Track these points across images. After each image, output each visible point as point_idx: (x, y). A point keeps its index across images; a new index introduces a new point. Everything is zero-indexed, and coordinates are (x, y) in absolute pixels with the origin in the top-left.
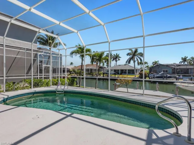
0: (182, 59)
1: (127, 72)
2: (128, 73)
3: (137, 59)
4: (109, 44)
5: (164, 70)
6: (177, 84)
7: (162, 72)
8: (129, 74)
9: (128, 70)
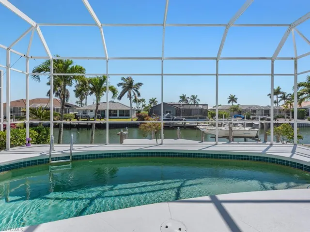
0: (181, 97)
1: (118, 114)
2: (120, 115)
3: (134, 94)
4: (107, 62)
5: (167, 110)
6: (200, 127)
7: (168, 113)
8: (120, 117)
9: (120, 110)
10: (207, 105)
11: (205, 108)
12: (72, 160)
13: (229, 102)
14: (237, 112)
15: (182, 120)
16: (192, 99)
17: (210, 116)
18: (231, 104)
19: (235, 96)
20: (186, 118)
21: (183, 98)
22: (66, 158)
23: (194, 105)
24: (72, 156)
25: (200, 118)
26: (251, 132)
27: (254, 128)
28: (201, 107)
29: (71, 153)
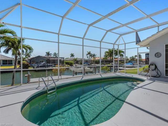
1: (2, 63)
5: (41, 60)
7: (44, 62)
9: (3, 60)
12: (57, 89)
13: (71, 57)
14: (77, 62)
16: (54, 55)
17: (65, 63)
19: (73, 54)
21: (48, 54)
23: (56, 57)
26: (91, 70)
27: (91, 68)
28: (60, 59)
29: (56, 86)
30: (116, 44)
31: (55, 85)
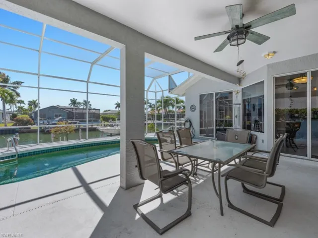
5: (57, 114)
6: (100, 128)
10: (99, 110)
11: (97, 112)
12: (18, 157)
15: (76, 123)
16: (84, 104)
17: (101, 119)
18: (117, 109)
20: (80, 121)
21: (74, 102)
22: (12, 156)
23: (86, 109)
24: (18, 155)
25: (94, 121)
28: (94, 111)
29: (17, 152)
30: (150, 90)
31: (15, 151)
